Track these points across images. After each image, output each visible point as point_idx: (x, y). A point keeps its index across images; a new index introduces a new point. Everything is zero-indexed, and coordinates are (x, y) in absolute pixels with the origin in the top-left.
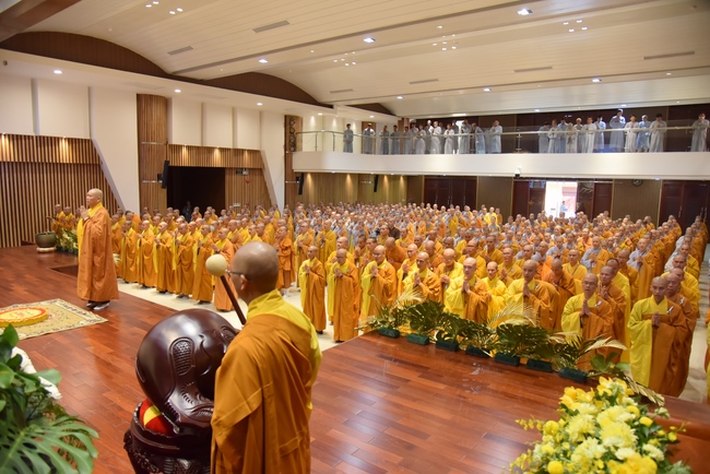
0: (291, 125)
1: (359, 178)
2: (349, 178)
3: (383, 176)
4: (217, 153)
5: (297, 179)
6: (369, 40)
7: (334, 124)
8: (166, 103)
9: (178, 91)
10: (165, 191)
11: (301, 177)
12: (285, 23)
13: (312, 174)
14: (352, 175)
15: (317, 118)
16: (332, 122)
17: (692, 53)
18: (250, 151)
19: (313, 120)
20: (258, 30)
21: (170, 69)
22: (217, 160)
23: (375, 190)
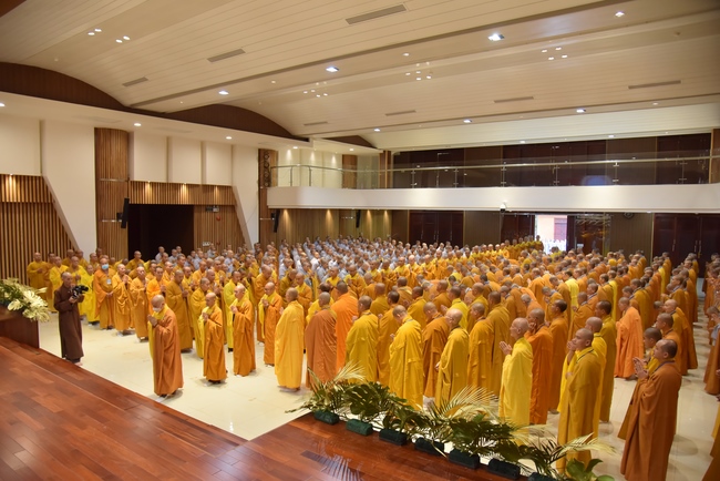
0: (266, 161)
1: (340, 214)
2: (329, 213)
3: (366, 211)
4: (184, 190)
5: (272, 216)
6: (332, 70)
7: (313, 157)
8: (127, 137)
9: (138, 125)
10: (126, 231)
11: (278, 213)
12: (240, 52)
13: (289, 210)
14: (331, 210)
15: (294, 152)
16: (309, 156)
17: (679, 82)
18: (220, 187)
19: (289, 153)
20: (213, 59)
21: (128, 102)
22: (184, 196)
23: (357, 226)
